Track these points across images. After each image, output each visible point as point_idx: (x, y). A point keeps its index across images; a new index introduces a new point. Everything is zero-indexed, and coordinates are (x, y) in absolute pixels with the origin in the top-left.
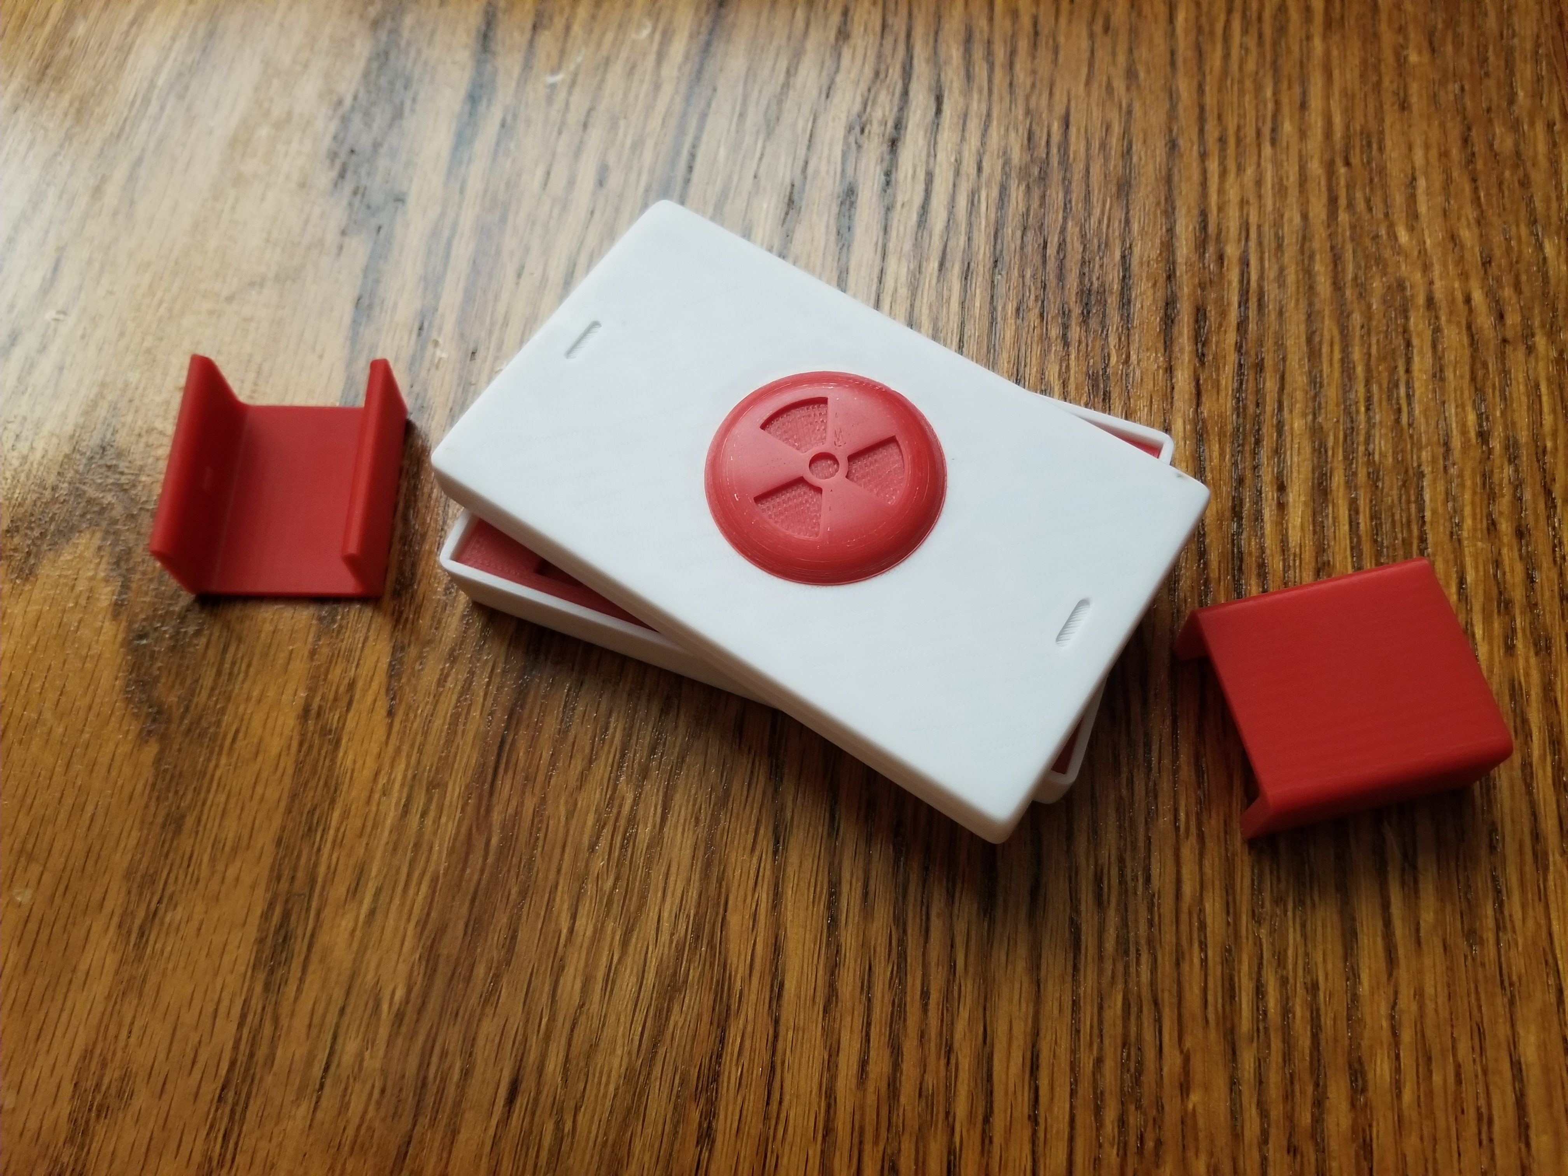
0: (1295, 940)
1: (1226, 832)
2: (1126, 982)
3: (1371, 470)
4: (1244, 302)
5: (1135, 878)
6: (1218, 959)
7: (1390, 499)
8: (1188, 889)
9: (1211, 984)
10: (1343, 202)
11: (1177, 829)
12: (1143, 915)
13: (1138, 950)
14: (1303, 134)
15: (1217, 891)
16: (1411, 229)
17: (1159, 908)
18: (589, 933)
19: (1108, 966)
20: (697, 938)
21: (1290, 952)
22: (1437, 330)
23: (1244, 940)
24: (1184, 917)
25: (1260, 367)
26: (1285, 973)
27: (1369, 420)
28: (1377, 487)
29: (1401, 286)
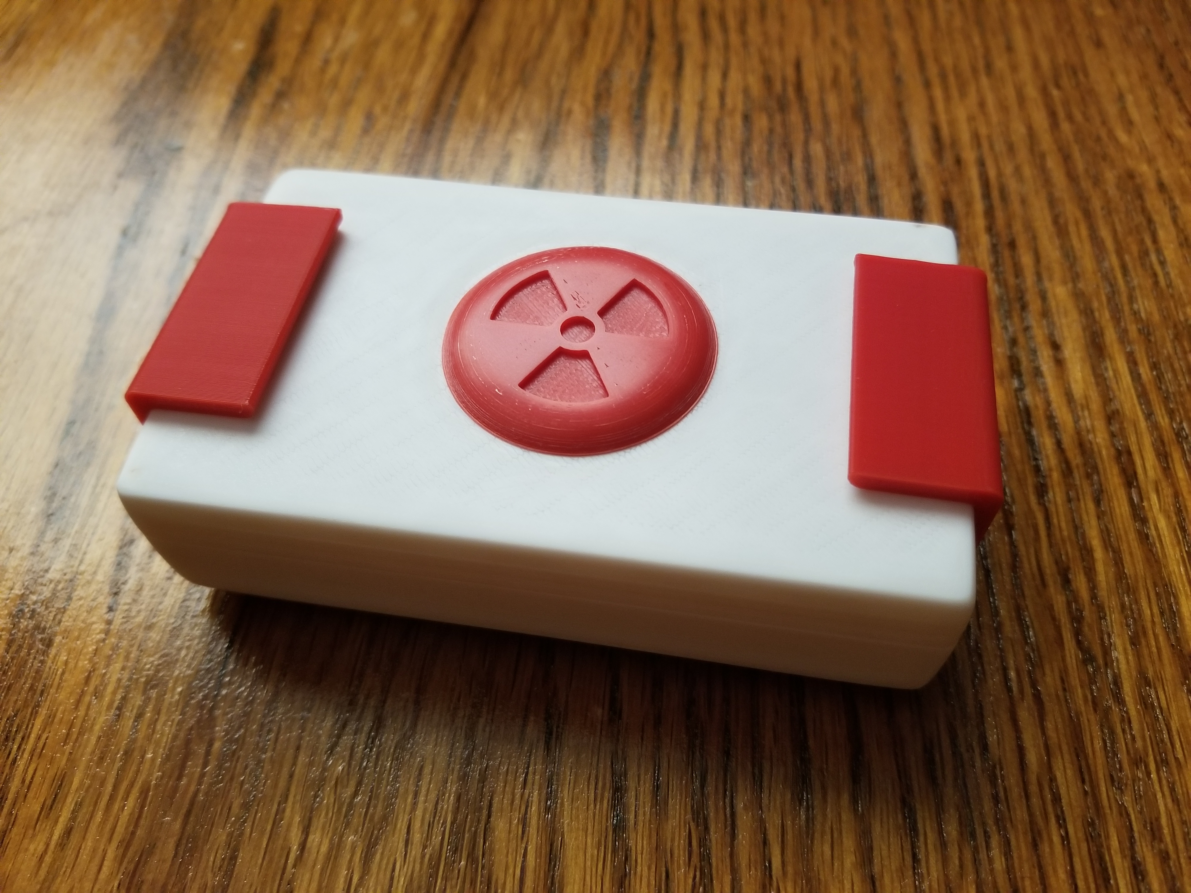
0: (1166, 805)
1: (1064, 690)
2: (977, 872)
3: (1140, 326)
4: (987, 195)
5: (970, 748)
6: (1081, 835)
7: (1165, 352)
8: (1032, 757)
9: (1078, 867)
10: (1061, 114)
11: (1009, 690)
12: (986, 790)
13: (985, 832)
14: (1014, 68)
15: (1067, 757)
16: (1129, 132)
17: (1003, 781)
18: (324, 849)
19: (953, 852)
20: (456, 850)
21: (1164, 821)
22: (1174, 208)
23: (1108, 811)
24: (1033, 788)
25: (1012, 245)
26: (1163, 846)
27: (1127, 283)
28: (1150, 341)
29: (1131, 175)
